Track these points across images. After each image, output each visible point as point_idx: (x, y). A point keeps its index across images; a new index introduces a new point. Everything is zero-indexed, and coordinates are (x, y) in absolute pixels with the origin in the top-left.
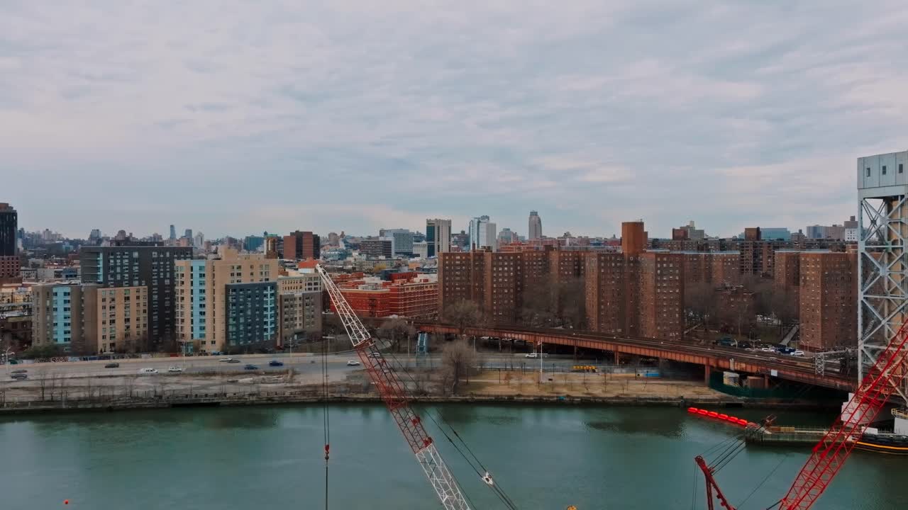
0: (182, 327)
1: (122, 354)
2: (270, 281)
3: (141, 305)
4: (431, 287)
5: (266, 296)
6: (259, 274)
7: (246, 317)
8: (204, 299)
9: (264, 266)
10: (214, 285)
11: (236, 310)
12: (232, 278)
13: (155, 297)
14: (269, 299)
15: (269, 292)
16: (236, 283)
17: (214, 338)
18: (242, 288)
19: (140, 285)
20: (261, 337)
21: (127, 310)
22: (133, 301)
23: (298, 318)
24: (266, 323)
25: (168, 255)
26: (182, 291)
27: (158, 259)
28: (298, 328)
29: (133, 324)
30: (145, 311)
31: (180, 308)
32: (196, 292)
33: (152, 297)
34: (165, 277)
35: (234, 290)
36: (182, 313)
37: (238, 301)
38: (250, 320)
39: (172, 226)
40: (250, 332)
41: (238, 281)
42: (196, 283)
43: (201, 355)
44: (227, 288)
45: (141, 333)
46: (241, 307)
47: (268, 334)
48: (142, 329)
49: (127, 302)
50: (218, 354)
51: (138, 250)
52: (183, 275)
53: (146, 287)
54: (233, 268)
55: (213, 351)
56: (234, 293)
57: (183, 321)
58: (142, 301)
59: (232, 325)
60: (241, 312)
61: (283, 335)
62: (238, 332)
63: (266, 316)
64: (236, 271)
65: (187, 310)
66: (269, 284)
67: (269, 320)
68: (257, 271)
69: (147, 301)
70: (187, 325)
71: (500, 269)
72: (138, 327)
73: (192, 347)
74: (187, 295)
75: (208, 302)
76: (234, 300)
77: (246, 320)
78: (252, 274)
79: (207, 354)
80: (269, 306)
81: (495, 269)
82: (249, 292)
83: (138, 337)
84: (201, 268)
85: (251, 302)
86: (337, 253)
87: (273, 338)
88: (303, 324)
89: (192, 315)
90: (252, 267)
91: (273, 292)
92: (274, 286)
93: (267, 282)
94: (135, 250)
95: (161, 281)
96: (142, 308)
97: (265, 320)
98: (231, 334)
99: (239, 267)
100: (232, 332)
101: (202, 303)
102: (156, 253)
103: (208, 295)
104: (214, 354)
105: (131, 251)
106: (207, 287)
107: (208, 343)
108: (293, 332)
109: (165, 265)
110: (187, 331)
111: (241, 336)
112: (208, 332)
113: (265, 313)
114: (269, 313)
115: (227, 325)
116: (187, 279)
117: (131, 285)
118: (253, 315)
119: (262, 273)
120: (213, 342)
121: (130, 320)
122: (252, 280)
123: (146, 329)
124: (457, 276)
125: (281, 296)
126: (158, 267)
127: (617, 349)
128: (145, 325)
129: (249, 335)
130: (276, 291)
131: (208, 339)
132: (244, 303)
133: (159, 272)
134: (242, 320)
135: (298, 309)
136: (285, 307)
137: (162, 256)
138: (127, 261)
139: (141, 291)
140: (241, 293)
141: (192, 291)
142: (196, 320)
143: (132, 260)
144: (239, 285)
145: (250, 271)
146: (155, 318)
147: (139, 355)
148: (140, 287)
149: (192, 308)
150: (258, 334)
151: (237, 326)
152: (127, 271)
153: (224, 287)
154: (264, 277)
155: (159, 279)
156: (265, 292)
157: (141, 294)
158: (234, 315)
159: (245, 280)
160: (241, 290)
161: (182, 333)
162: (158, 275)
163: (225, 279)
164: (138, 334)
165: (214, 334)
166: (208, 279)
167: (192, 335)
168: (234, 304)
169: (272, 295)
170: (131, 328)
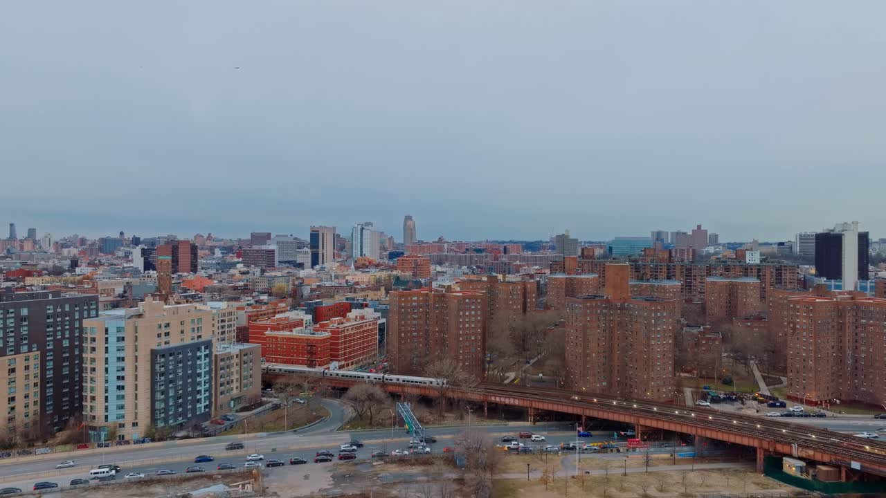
0: (91, 406)
1: (8, 451)
2: (203, 339)
3: (31, 377)
4: (370, 325)
5: (199, 358)
6: (190, 331)
7: (176, 388)
8: (123, 369)
9: (196, 320)
10: (136, 350)
11: (165, 381)
12: (159, 340)
13: (50, 365)
14: (203, 362)
15: (202, 353)
16: (164, 346)
17: (136, 418)
18: (171, 352)
19: (30, 350)
20: (194, 410)
21: (13, 385)
22: (20, 373)
23: (235, 381)
24: (199, 392)
25: (67, 308)
26: (93, 360)
27: (55, 315)
28: (235, 391)
29: (19, 404)
30: (35, 385)
31: (89, 381)
32: (112, 360)
33: (46, 365)
34: (63, 338)
35: (163, 356)
36: (92, 390)
37: (167, 369)
38: (181, 392)
39: (12, 225)
40: (181, 406)
41: (166, 343)
42: (113, 348)
43: (119, 443)
44: (154, 354)
45: (31, 415)
46: (171, 376)
47: (201, 406)
48: (32, 408)
49: (12, 375)
50: (143, 442)
51: (28, 305)
52: (94, 340)
53: (39, 353)
54: (160, 326)
55: (135, 437)
56: (163, 360)
57: (93, 398)
58: (32, 372)
59: (160, 400)
60: (171, 382)
61: (219, 404)
62: (166, 410)
63: (199, 384)
64: (164, 330)
65: (100, 386)
66: (203, 343)
67: (202, 388)
68: (188, 327)
69: (39, 372)
70: (99, 405)
71: (467, 313)
72: (26, 406)
73: (106, 433)
74: (100, 366)
75: (129, 374)
76: (163, 369)
77: (176, 391)
78: (182, 332)
79: (128, 442)
80: (203, 371)
81: (461, 313)
82: (181, 356)
83: (27, 420)
84: (119, 329)
85: (182, 367)
86: (214, 261)
87: (207, 410)
88: (240, 388)
89: (106, 391)
90: (182, 323)
91: (207, 352)
92: (208, 345)
93: (200, 340)
94: (23, 305)
95: (58, 343)
96: (32, 380)
97: (198, 389)
98: (158, 412)
99: (167, 325)
100: (160, 410)
101: (121, 374)
102: (51, 307)
103: (128, 364)
104: (137, 442)
105: (18, 307)
106: (128, 354)
107: (129, 426)
108: (229, 399)
109: (63, 322)
110: (99, 412)
111: (171, 413)
112: (129, 411)
113: (198, 379)
114: (202, 379)
115: (153, 401)
116: (100, 345)
117: (17, 352)
118: (185, 386)
119: (193, 329)
120: (135, 424)
121: (16, 399)
122: (182, 340)
123: (38, 407)
124: (414, 319)
125: (216, 356)
126: (54, 325)
127: (638, 421)
128: (35, 403)
129: (180, 410)
130: (211, 351)
131: (128, 420)
132: (175, 372)
133: (55, 332)
134: (171, 394)
135: (235, 369)
136: (221, 369)
137: (59, 310)
138: (12, 320)
139: (31, 359)
140: (171, 358)
141: (107, 359)
142: (112, 397)
143: (20, 319)
144: (169, 349)
145: (181, 328)
146: (50, 392)
147: (32, 450)
148: (31, 354)
149: (107, 381)
150: (190, 407)
151: (166, 401)
152: (12, 334)
153: (149, 353)
154: (195, 335)
155: (55, 341)
156: (199, 354)
157: (32, 363)
158: (162, 387)
159: (175, 342)
160: (171, 355)
161: (92, 414)
162: (55, 335)
163: (150, 342)
164: (27, 416)
165: (136, 413)
166: (128, 343)
167: (106, 417)
168: (162, 374)
169: (206, 356)
170: (16, 409)
